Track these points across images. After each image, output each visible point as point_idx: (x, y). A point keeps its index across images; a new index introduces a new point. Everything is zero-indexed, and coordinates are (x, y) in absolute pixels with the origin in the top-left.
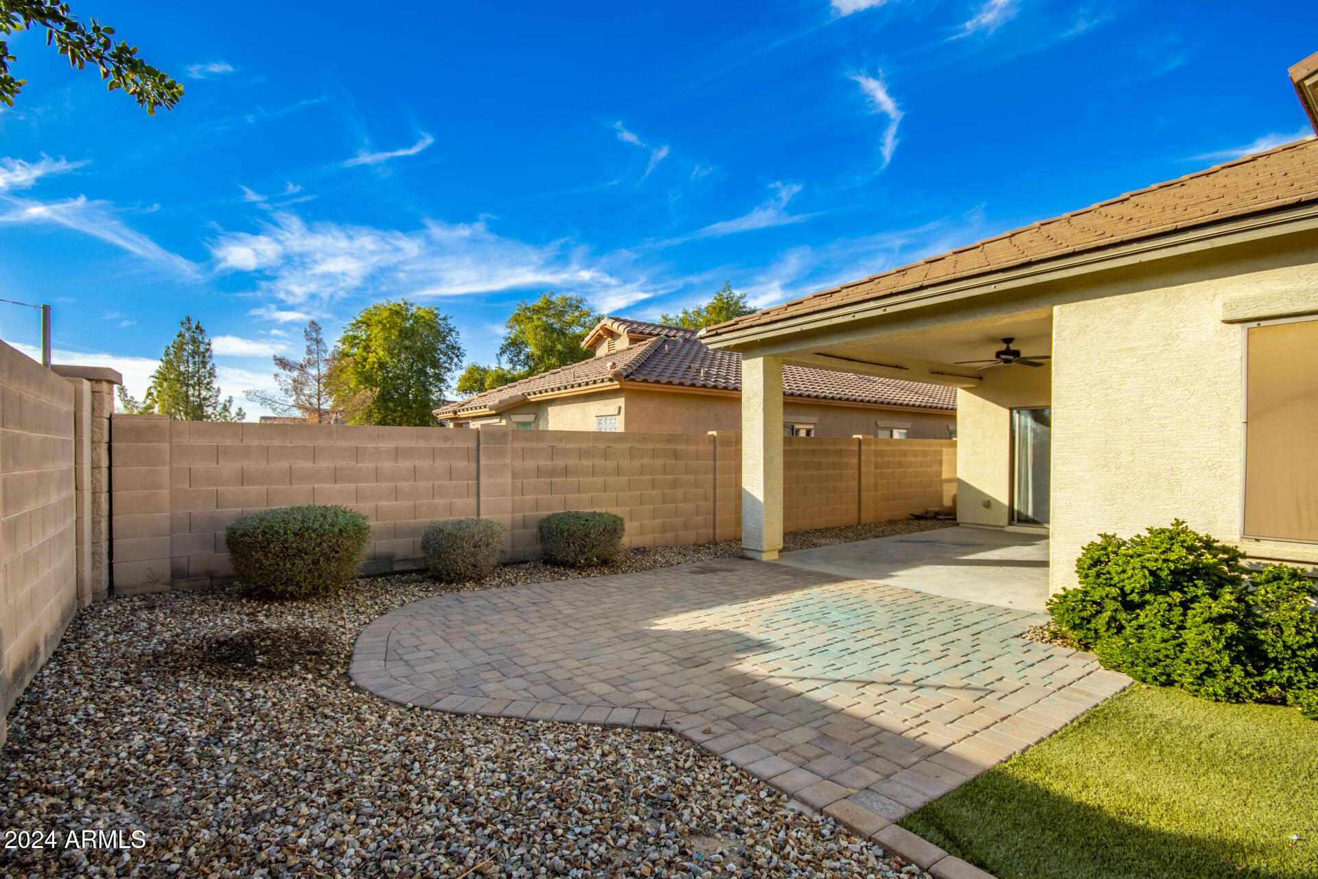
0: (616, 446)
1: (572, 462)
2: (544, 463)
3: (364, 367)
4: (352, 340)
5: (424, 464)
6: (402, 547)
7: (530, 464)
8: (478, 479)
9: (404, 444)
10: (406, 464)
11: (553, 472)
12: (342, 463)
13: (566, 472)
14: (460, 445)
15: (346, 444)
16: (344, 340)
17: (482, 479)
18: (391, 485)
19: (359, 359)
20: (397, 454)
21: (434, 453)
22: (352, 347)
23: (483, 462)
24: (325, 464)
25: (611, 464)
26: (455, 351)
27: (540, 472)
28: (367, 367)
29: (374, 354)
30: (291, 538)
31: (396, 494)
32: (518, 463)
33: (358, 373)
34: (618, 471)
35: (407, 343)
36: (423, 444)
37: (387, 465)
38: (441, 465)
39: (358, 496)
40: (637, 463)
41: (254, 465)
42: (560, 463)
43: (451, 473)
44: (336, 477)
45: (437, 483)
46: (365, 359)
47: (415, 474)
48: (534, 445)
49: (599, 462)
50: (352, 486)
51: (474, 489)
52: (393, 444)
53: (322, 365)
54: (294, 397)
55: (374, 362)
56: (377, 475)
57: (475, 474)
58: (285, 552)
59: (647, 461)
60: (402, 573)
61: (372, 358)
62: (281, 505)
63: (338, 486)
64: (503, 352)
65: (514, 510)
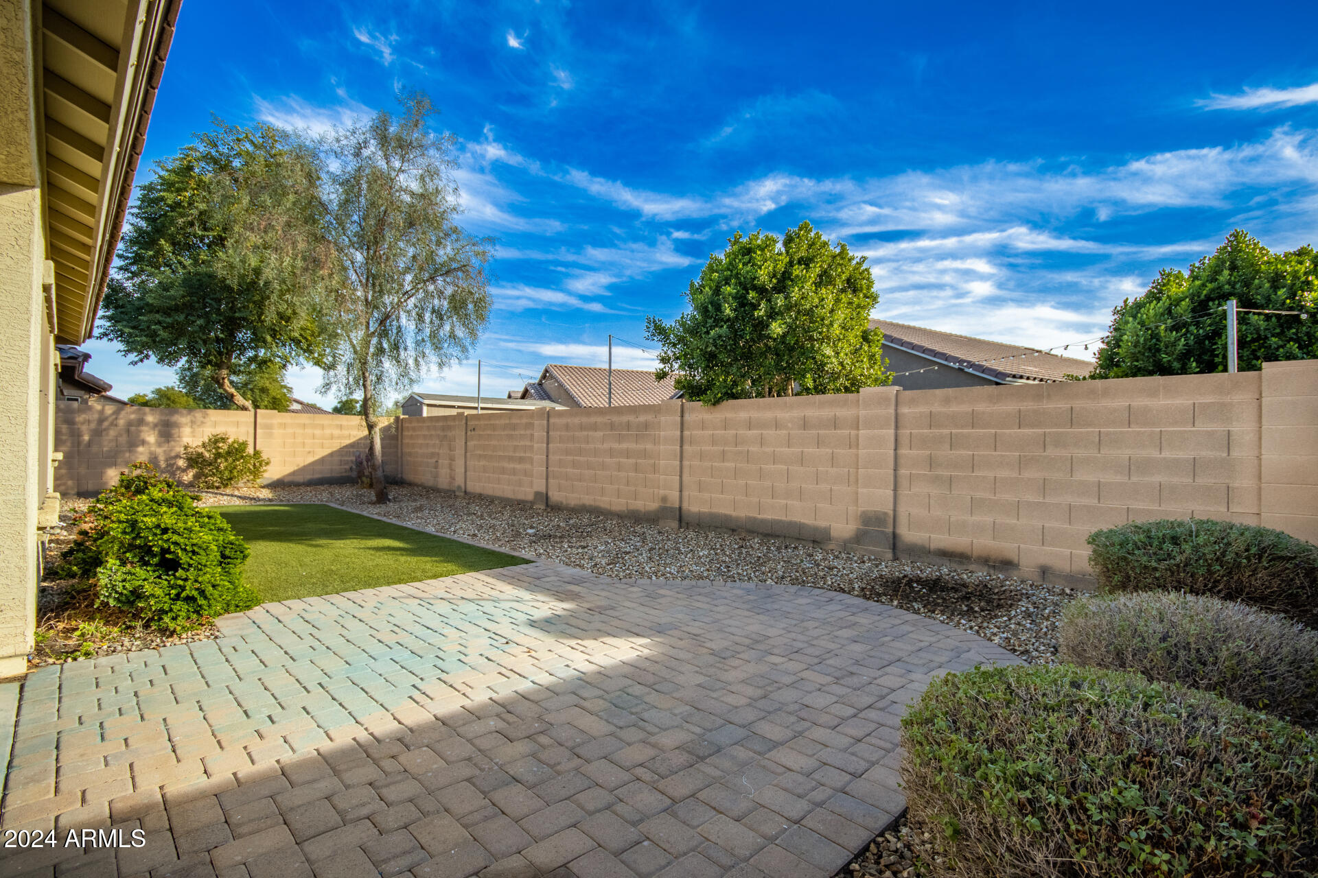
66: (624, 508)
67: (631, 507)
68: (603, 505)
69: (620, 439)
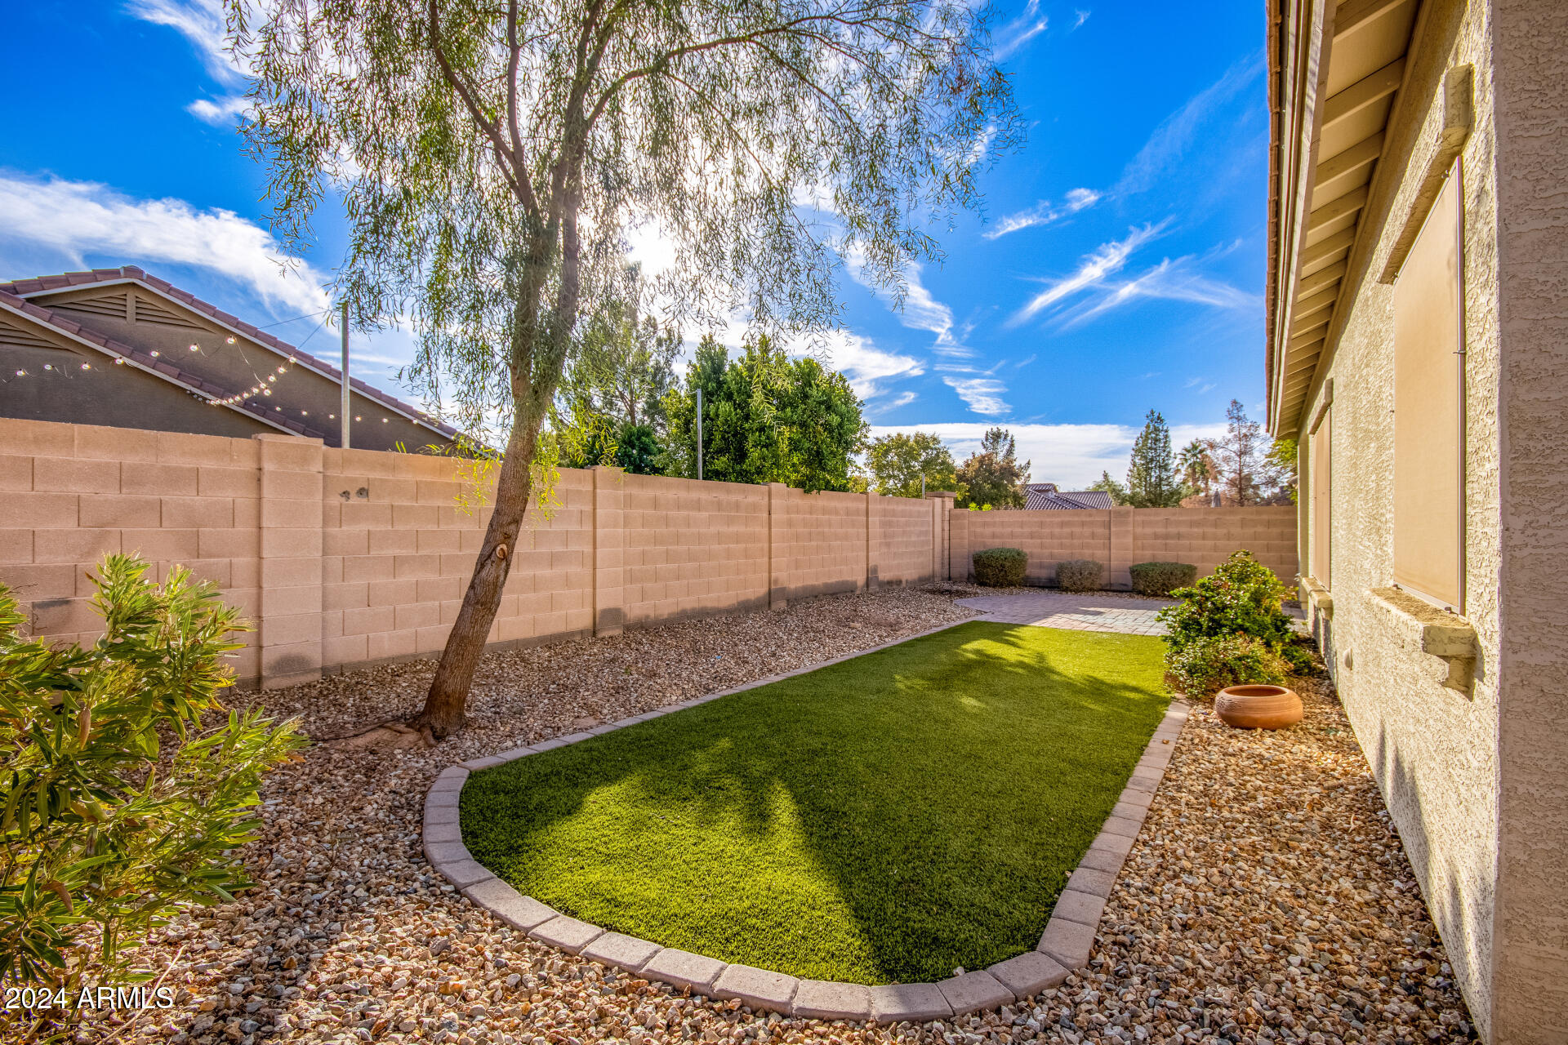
0: (1228, 518)
1: (1183, 530)
2: (1160, 530)
5: (1077, 530)
7: (1149, 530)
8: (1110, 539)
9: (1067, 519)
10: (1067, 530)
11: (1167, 537)
12: (1034, 529)
13: (1179, 536)
15: (1036, 519)
17: (1112, 540)
18: (1059, 541)
20: (1062, 524)
21: (1083, 524)
23: (1113, 529)
24: (1027, 530)
25: (1221, 531)
27: (1156, 536)
31: (1061, 546)
32: (1139, 530)
34: (1229, 537)
36: (1076, 519)
37: (1057, 530)
38: (1087, 531)
39: (1042, 546)
40: (1250, 531)
41: (998, 530)
42: (1173, 530)
43: (1093, 536)
44: (1032, 536)
45: (1085, 541)
47: (1072, 536)
48: (1152, 518)
49: (1210, 530)
50: (1039, 541)
51: (1107, 545)
52: (1059, 519)
56: (1052, 536)
57: (1107, 536)
59: (1260, 529)
62: (1008, 546)
65: (1134, 560)
66: (735, 602)
67: (742, 598)
68: (709, 604)
69: (730, 521)
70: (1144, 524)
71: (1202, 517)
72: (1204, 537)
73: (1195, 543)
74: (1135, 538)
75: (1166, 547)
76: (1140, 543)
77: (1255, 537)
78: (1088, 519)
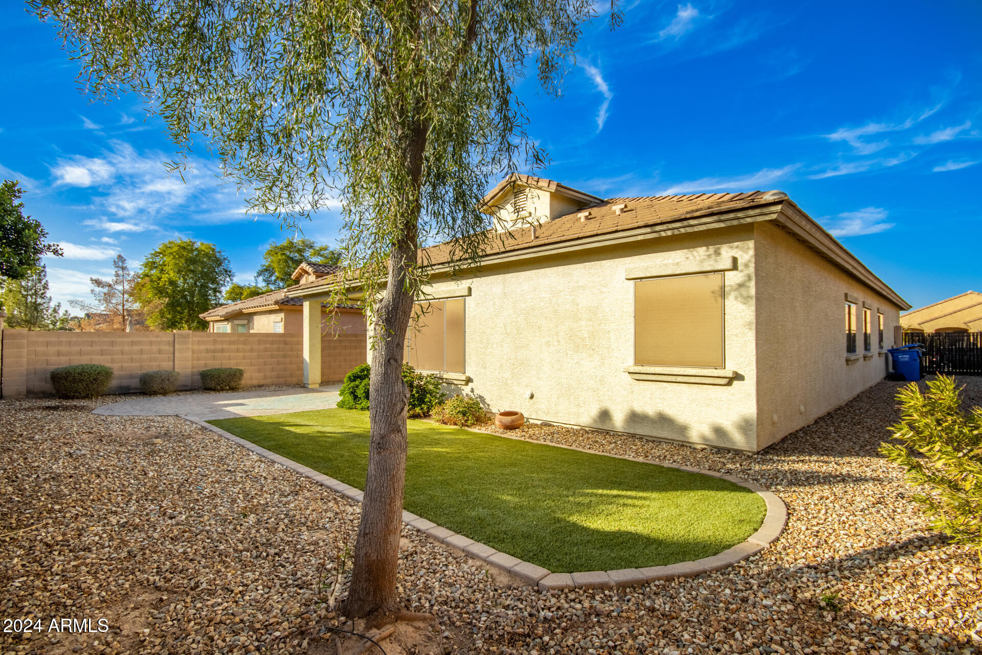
1: (226, 346)
2: (210, 347)
3: (158, 284)
4: (152, 265)
5: (146, 347)
6: (135, 383)
7: (202, 347)
8: (174, 354)
9: (136, 339)
10: (136, 348)
11: (215, 351)
12: (105, 348)
13: (222, 351)
14: (165, 339)
15: (108, 340)
16: (146, 265)
17: (176, 354)
18: (130, 356)
19: (154, 278)
20: (132, 343)
21: (151, 343)
22: (152, 269)
23: (176, 347)
24: (97, 348)
25: (248, 347)
26: (228, 273)
27: (207, 351)
28: (161, 284)
29: (167, 275)
30: (77, 375)
31: (132, 360)
32: (196, 347)
33: (154, 288)
34: (252, 350)
35: (192, 267)
36: (145, 339)
37: (127, 348)
38: (155, 348)
39: (112, 361)
40: (262, 347)
41: (63, 349)
42: (219, 347)
43: (160, 352)
44: (102, 353)
45: (153, 356)
46: (160, 279)
47: (141, 352)
49: (240, 346)
50: (110, 357)
51: (172, 358)
52: (130, 340)
53: (126, 284)
54: (105, 305)
55: (165, 281)
56: (122, 353)
57: (172, 352)
58: (74, 381)
59: (268, 346)
60: (132, 393)
61: (165, 278)
63: (103, 357)
64: (259, 274)
65: (193, 367)
70: (199, 343)
71: (236, 338)
72: (238, 351)
73: (232, 354)
74: (193, 352)
75: (214, 358)
76: (196, 356)
77: (266, 350)
78: (156, 340)
